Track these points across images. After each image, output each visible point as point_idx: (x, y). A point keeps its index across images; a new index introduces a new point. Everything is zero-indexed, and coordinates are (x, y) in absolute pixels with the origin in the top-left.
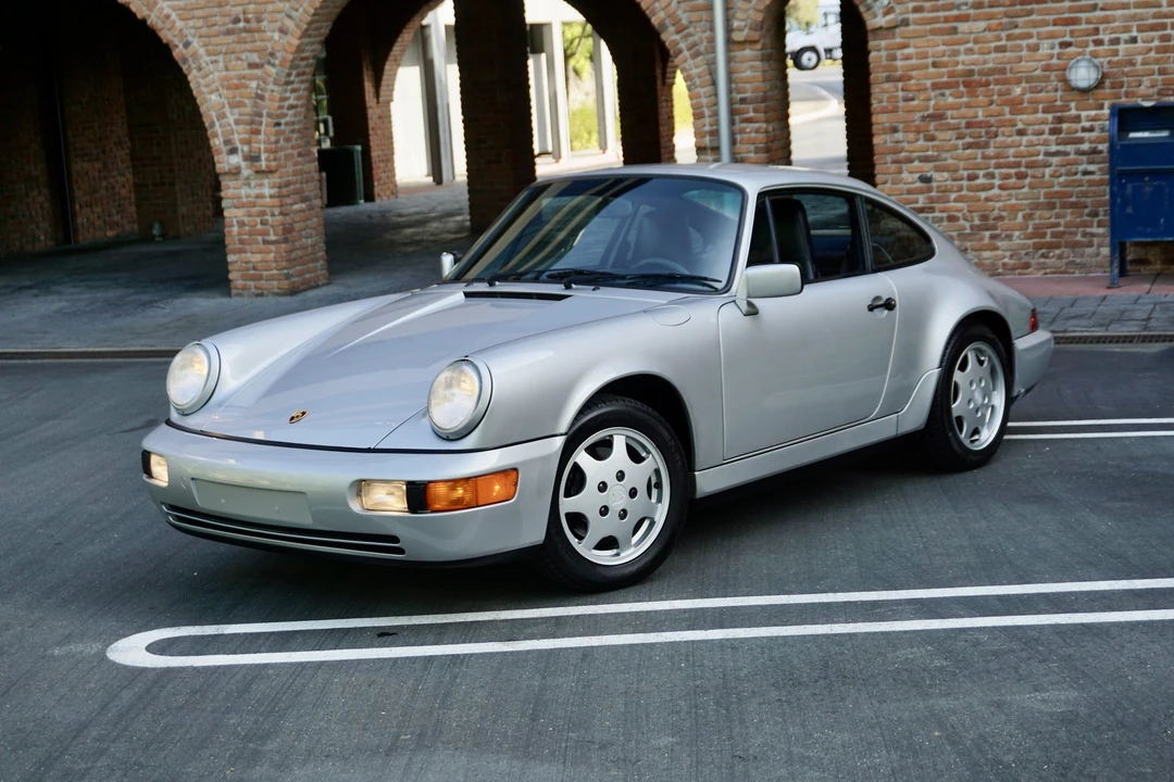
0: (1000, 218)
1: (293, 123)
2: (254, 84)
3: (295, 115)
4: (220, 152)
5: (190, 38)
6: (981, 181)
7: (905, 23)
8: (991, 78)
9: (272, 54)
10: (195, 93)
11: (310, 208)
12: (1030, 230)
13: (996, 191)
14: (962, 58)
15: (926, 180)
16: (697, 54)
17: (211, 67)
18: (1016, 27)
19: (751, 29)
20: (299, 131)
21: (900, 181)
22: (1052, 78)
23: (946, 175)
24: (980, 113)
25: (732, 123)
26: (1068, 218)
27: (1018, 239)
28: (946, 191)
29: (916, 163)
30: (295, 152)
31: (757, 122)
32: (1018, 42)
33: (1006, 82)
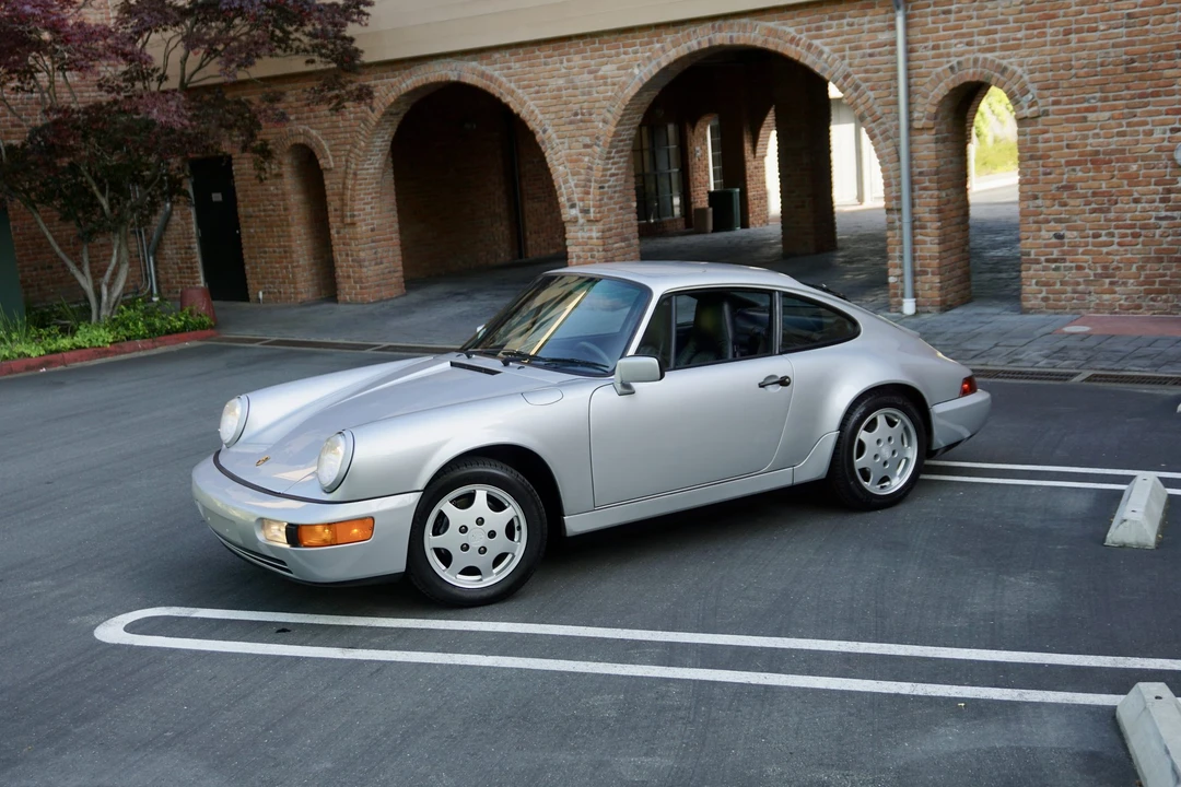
0: (1118, 268)
1: (615, 186)
2: (586, 159)
3: (617, 181)
4: (564, 206)
5: (547, 127)
6: (1103, 239)
7: (1046, 113)
8: (1113, 157)
9: (598, 138)
10: (549, 165)
11: (629, 246)
12: (1142, 279)
13: (1115, 247)
14: (1090, 141)
15: (1059, 237)
16: (887, 138)
17: (560, 147)
18: (1135, 116)
19: (928, 119)
20: (620, 192)
21: (1039, 238)
22: (1163, 157)
23: (1075, 233)
24: (1104, 186)
25: (912, 190)
26: (1174, 270)
27: (1132, 286)
28: (1077, 246)
29: (1052, 224)
30: (618, 206)
31: (931, 190)
32: (1136, 128)
33: (1124, 160)
